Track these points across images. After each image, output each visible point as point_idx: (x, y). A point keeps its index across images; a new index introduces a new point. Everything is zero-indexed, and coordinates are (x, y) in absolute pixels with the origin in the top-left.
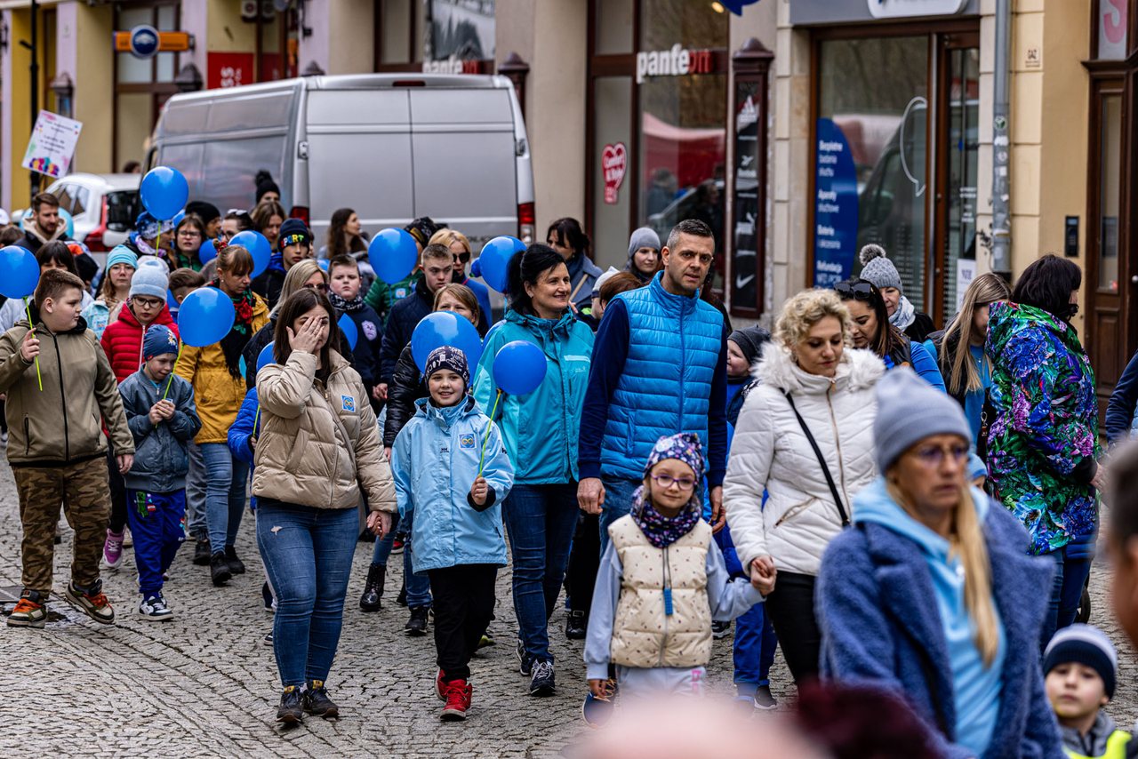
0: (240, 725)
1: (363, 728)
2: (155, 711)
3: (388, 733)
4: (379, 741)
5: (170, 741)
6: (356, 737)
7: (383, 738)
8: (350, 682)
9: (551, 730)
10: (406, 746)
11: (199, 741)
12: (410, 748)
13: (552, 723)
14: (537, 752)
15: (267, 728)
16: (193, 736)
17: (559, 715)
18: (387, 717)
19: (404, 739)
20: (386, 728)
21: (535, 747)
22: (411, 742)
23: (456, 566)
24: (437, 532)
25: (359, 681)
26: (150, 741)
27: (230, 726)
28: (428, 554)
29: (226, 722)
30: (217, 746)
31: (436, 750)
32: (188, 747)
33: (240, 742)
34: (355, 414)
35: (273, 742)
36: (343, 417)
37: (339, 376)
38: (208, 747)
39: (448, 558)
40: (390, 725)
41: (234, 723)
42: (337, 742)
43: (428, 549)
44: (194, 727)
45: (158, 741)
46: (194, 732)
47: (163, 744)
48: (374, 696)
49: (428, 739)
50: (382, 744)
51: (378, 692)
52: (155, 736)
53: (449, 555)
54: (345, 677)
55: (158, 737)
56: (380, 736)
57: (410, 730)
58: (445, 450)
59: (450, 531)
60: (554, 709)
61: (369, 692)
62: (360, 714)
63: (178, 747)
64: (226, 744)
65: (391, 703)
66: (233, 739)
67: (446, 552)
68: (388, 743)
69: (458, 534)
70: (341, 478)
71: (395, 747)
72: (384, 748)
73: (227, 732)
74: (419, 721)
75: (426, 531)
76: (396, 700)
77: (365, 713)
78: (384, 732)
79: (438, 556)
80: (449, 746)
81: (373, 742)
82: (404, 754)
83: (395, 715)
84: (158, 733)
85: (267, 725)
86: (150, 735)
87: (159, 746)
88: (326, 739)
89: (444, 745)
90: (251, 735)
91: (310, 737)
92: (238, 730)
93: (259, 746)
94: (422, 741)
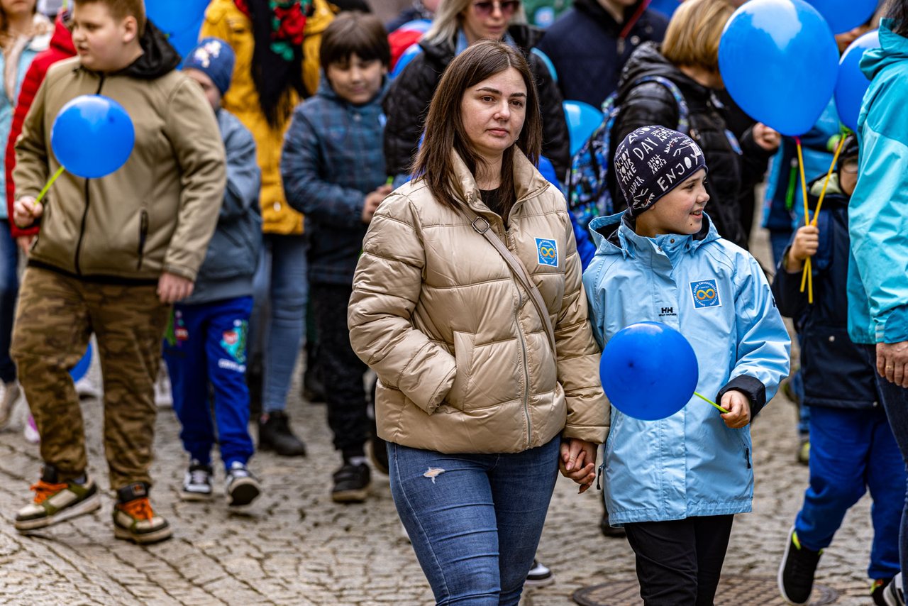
0: (131, 565)
1: (301, 567)
2: (16, 547)
3: (336, 574)
4: (323, 585)
5: (38, 588)
6: (293, 580)
7: (329, 581)
8: (284, 505)
9: (558, 567)
10: (361, 592)
11: (76, 587)
12: (366, 594)
13: (560, 558)
14: (539, 598)
15: (170, 569)
16: (68, 581)
17: (569, 547)
18: (334, 552)
19: (358, 581)
20: (333, 568)
21: (537, 591)
22: (367, 586)
23: (689, 519)
24: (653, 457)
25: (296, 503)
26: (11, 589)
27: (119, 567)
28: (637, 495)
29: (113, 560)
30: (101, 593)
31: (401, 597)
32: (61, 596)
33: (134, 589)
34: (557, 271)
35: (178, 588)
36: (540, 277)
37: (533, 203)
38: (88, 596)
39: (673, 504)
40: (338, 564)
41: (127, 563)
42: (267, 588)
43: (636, 488)
44: (70, 568)
45: (20, 588)
46: (69, 576)
47: (28, 592)
48: (316, 525)
49: (391, 582)
50: (328, 590)
51: (322, 519)
52: (15, 581)
53: (675, 499)
54: (276, 498)
55: (20, 583)
56: (324, 578)
57: (366, 570)
58: (668, 311)
59: (678, 456)
60: (563, 539)
61: (310, 519)
62: (297, 550)
63: (48, 596)
64: (113, 592)
65: (340, 533)
66: (124, 585)
67: (671, 493)
68: (336, 587)
69: (693, 463)
70: (538, 392)
71: (345, 593)
72: (330, 594)
73: (116, 576)
74: (379, 558)
75: (632, 455)
76: (347, 529)
77: (304, 548)
78: (330, 573)
79: (653, 499)
80: (420, 590)
81: (314, 587)
82: (358, 603)
83: (346, 549)
84: (20, 577)
85: (169, 564)
86: (9, 580)
87: (21, 595)
88: (251, 583)
89: (413, 590)
90: (149, 580)
91: (229, 580)
92: (132, 572)
93: (159, 594)
94: (383, 585)
